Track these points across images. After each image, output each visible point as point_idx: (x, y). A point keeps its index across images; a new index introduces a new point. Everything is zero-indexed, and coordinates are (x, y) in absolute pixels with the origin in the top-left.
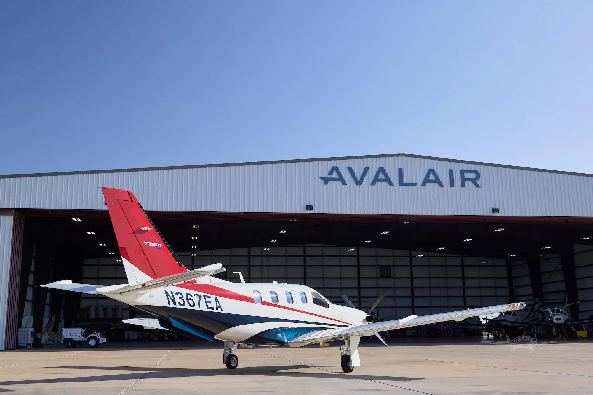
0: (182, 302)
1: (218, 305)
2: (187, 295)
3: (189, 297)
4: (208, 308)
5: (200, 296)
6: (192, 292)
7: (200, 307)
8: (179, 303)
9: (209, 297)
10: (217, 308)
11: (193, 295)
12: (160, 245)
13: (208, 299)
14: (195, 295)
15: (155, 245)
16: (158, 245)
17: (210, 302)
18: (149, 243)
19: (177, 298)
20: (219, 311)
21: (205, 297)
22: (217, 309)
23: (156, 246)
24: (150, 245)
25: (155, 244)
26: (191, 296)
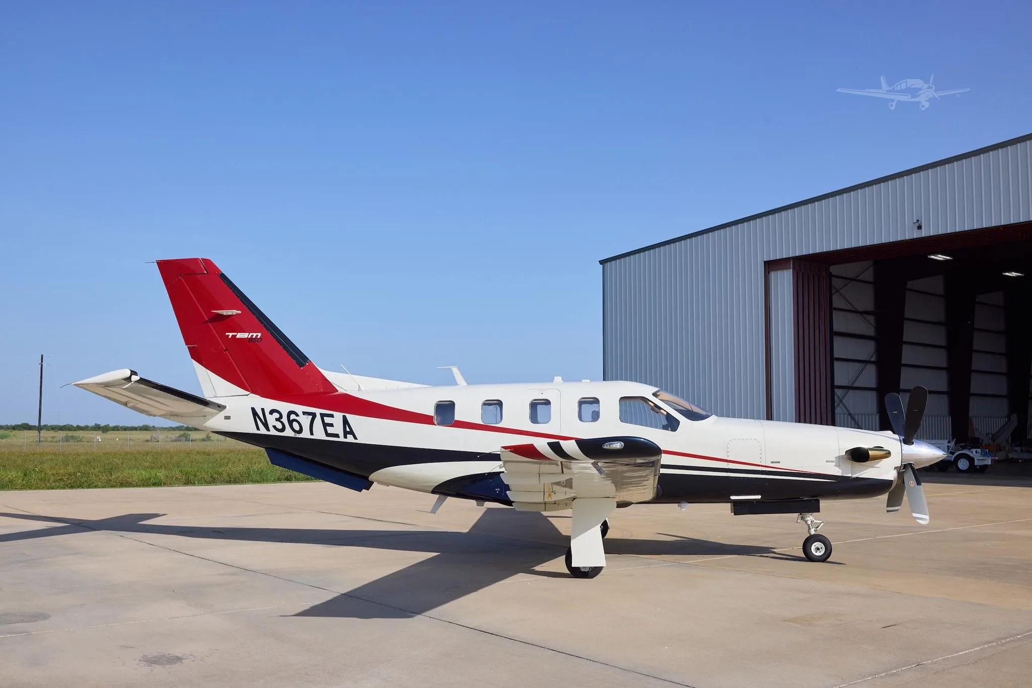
0: (279, 426)
1: (348, 429)
2: (290, 413)
3: (293, 417)
4: (328, 435)
5: (314, 415)
6: (299, 409)
7: (312, 433)
8: (274, 427)
9: (332, 416)
10: (346, 434)
11: (300, 414)
12: (257, 336)
13: (328, 420)
14: (304, 413)
15: (246, 337)
16: (252, 335)
17: (331, 425)
18: (236, 334)
19: (271, 420)
20: (350, 439)
21: (322, 416)
22: (345, 437)
23: (249, 337)
24: (238, 337)
25: (248, 334)
26: (297, 415)
